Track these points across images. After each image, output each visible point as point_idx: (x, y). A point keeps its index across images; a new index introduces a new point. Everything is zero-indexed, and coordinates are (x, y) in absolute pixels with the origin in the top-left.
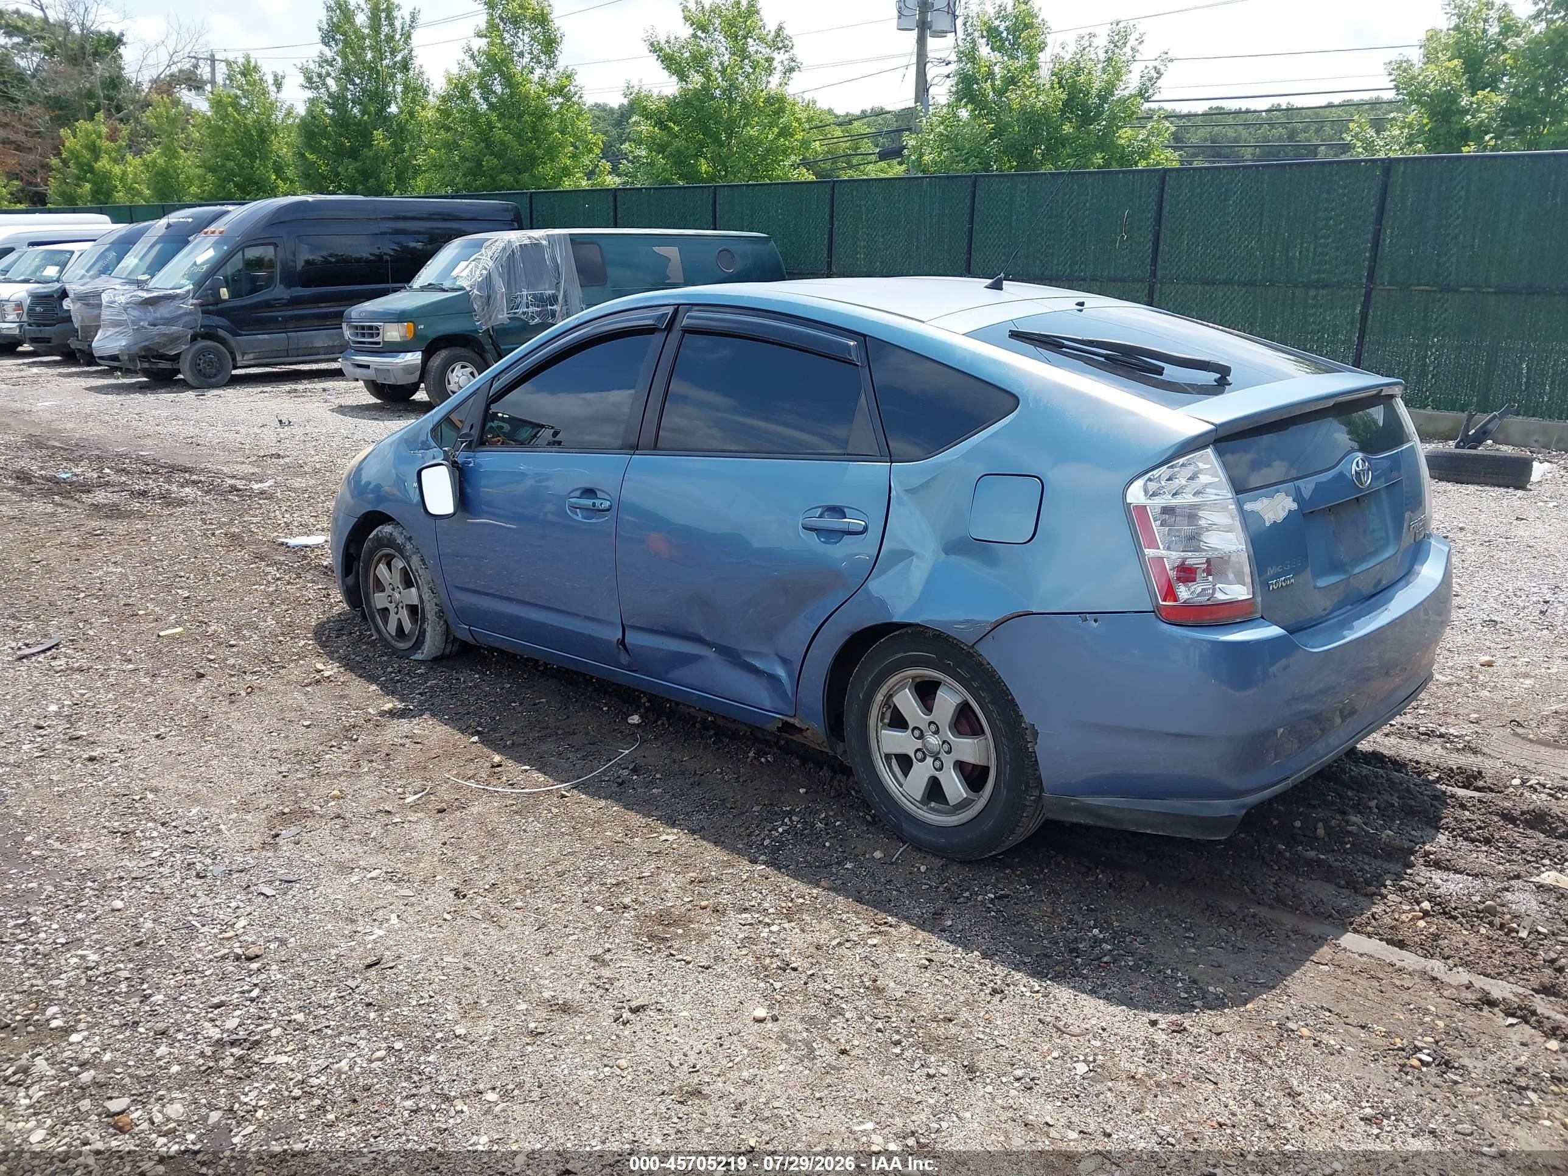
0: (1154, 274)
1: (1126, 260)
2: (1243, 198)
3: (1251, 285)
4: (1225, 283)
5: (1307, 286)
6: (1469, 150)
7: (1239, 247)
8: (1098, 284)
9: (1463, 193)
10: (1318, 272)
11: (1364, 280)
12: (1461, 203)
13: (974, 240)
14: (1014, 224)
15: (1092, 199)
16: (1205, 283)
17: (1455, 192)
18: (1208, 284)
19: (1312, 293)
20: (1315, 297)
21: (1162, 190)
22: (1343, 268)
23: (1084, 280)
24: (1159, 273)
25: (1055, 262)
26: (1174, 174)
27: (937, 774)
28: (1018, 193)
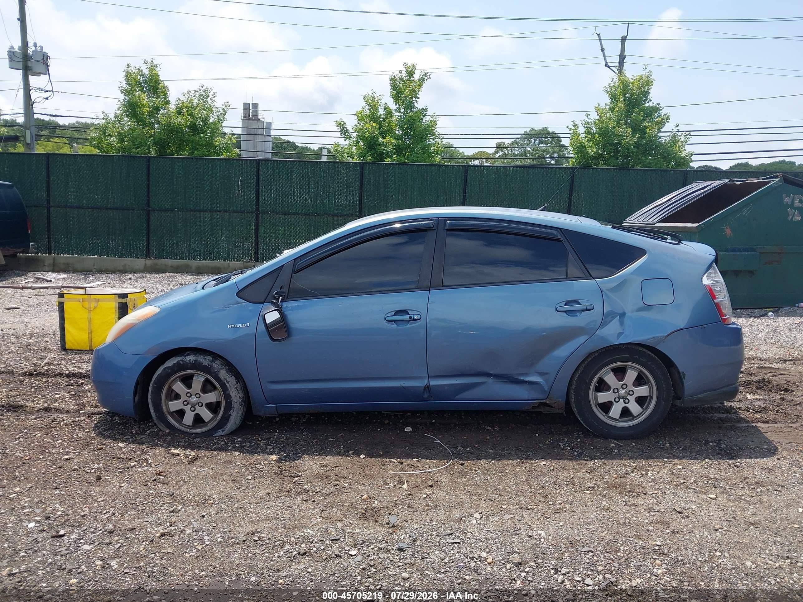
0: (257, 209)
1: (242, 202)
2: (299, 175)
3: (307, 215)
4: (294, 214)
5: (333, 215)
6: (388, 160)
7: (300, 198)
8: (227, 214)
9: (393, 179)
10: (337, 209)
11: (358, 214)
12: (393, 182)
13: (150, 190)
14: (175, 183)
15: (220, 172)
16: (285, 214)
17: (390, 178)
18: (286, 214)
19: (336, 219)
20: (337, 221)
21: (258, 170)
22: (348, 208)
23: (220, 211)
24: (260, 209)
25: (202, 202)
26: (263, 162)
27: (626, 405)
28: (176, 167)
